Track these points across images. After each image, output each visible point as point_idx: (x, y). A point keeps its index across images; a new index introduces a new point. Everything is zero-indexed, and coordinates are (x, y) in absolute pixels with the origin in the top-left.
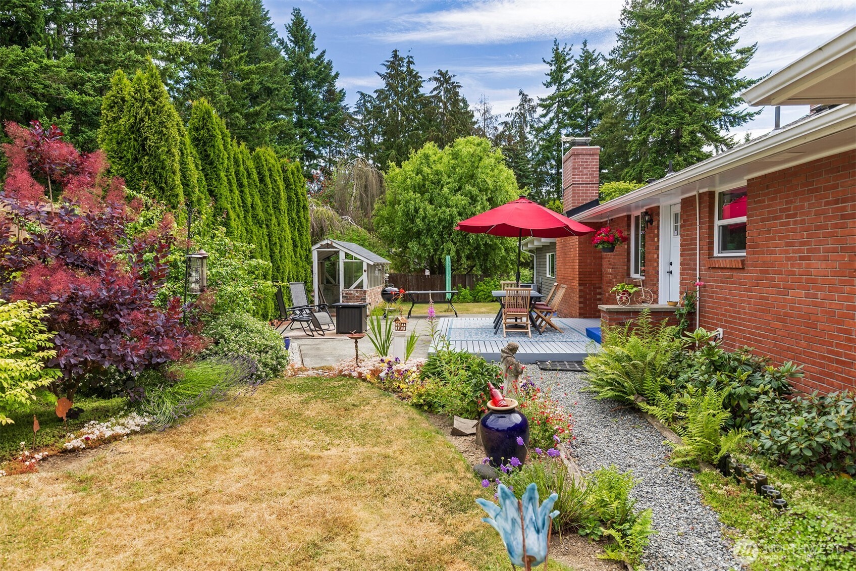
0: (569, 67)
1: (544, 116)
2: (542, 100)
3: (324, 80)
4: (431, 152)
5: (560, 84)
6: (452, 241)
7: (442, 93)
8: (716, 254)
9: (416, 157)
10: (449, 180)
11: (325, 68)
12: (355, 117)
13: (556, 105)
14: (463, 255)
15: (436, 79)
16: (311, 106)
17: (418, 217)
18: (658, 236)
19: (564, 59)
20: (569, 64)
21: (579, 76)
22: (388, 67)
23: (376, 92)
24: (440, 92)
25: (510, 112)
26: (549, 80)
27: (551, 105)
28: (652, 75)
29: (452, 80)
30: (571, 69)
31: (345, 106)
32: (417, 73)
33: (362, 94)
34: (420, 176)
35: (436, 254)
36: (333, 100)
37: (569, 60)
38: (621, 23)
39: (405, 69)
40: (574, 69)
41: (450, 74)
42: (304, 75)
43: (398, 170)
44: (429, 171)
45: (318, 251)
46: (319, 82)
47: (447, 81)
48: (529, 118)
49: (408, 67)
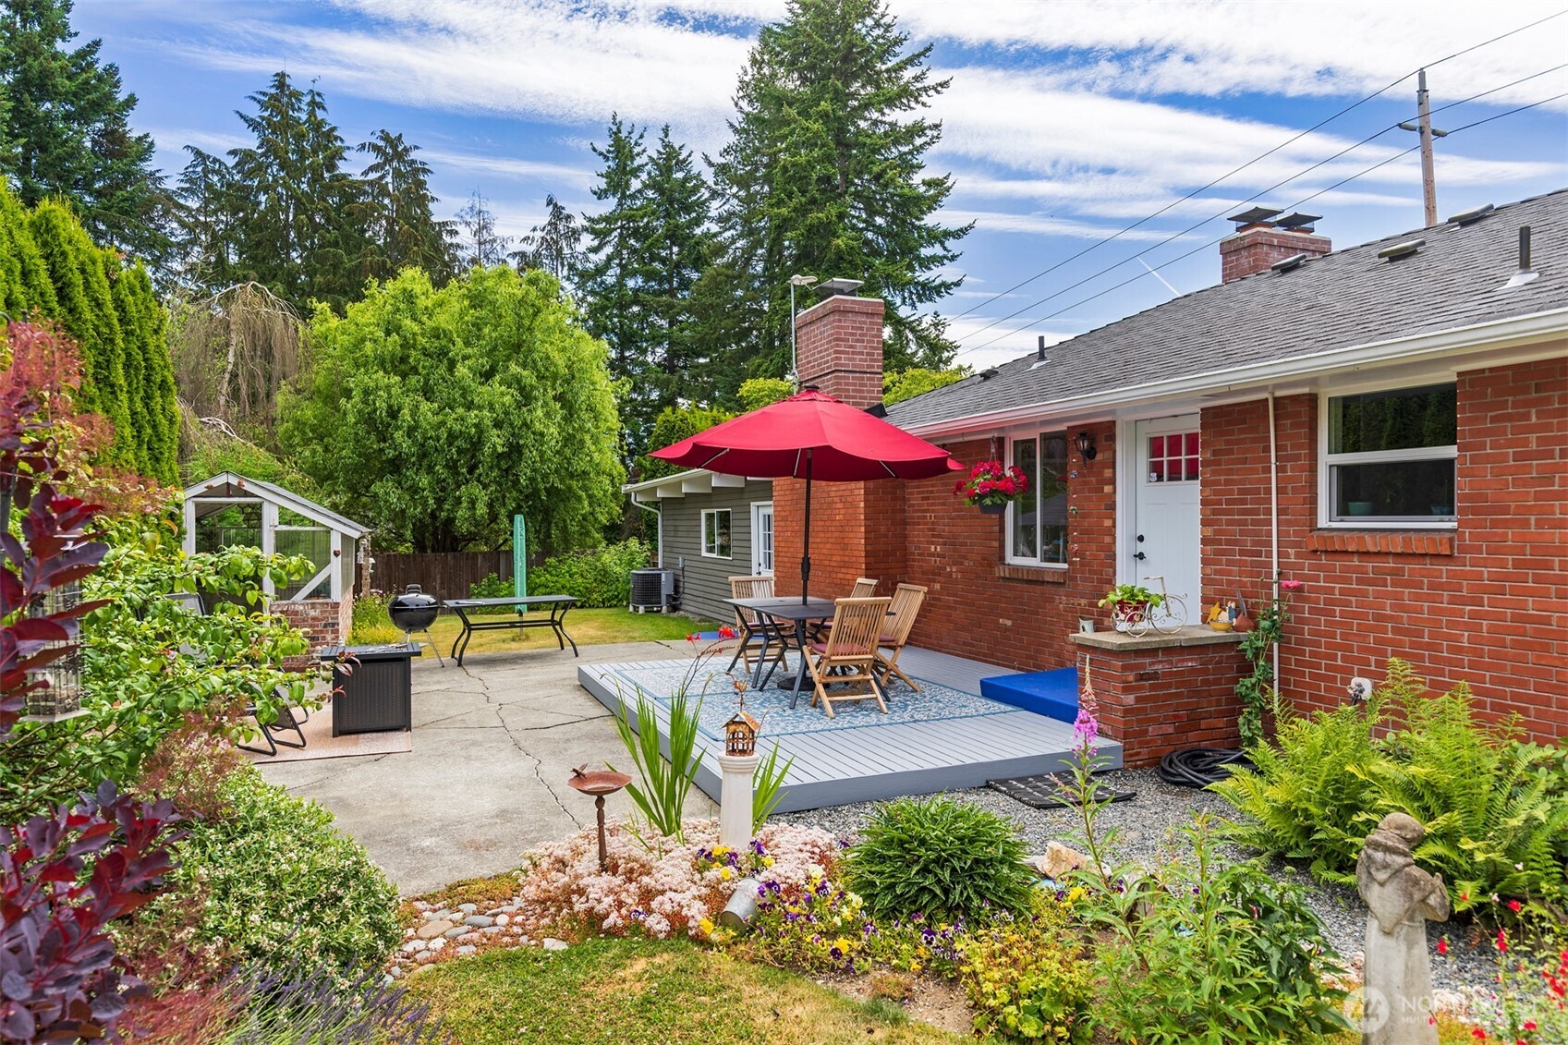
0: (640, 168)
1: (595, 250)
2: (590, 220)
3: (97, 107)
4: (418, 289)
5: (624, 196)
6: (479, 481)
7: (389, 179)
8: (1323, 521)
9: (382, 294)
10: (469, 351)
11: (100, 79)
12: (182, 201)
13: (616, 233)
14: (503, 511)
15: (376, 148)
16: (60, 159)
17: (398, 428)
18: (1113, 482)
19: (631, 151)
20: (638, 162)
21: (655, 185)
22: (263, 106)
23: (233, 153)
24: (382, 177)
25: (531, 234)
26: (604, 186)
27: (609, 232)
28: (803, 199)
29: (413, 155)
30: (642, 171)
31: (152, 174)
32: (334, 129)
33: (198, 153)
34: (395, 337)
35: (440, 508)
36: (121, 155)
37: (638, 155)
38: (736, 104)
39: (304, 117)
40: (649, 173)
41: (407, 142)
42: (42, 87)
43: (334, 322)
44: (416, 328)
45: (197, 505)
46: (83, 109)
47: (399, 156)
48: (566, 251)
49: (312, 114)
